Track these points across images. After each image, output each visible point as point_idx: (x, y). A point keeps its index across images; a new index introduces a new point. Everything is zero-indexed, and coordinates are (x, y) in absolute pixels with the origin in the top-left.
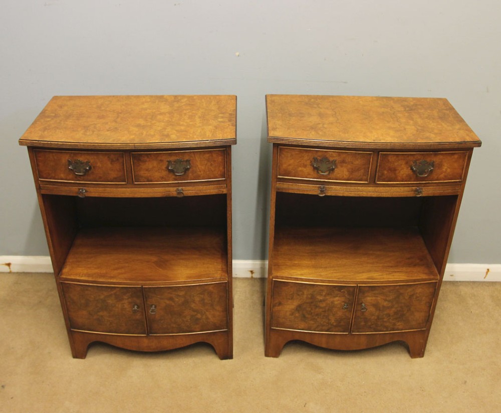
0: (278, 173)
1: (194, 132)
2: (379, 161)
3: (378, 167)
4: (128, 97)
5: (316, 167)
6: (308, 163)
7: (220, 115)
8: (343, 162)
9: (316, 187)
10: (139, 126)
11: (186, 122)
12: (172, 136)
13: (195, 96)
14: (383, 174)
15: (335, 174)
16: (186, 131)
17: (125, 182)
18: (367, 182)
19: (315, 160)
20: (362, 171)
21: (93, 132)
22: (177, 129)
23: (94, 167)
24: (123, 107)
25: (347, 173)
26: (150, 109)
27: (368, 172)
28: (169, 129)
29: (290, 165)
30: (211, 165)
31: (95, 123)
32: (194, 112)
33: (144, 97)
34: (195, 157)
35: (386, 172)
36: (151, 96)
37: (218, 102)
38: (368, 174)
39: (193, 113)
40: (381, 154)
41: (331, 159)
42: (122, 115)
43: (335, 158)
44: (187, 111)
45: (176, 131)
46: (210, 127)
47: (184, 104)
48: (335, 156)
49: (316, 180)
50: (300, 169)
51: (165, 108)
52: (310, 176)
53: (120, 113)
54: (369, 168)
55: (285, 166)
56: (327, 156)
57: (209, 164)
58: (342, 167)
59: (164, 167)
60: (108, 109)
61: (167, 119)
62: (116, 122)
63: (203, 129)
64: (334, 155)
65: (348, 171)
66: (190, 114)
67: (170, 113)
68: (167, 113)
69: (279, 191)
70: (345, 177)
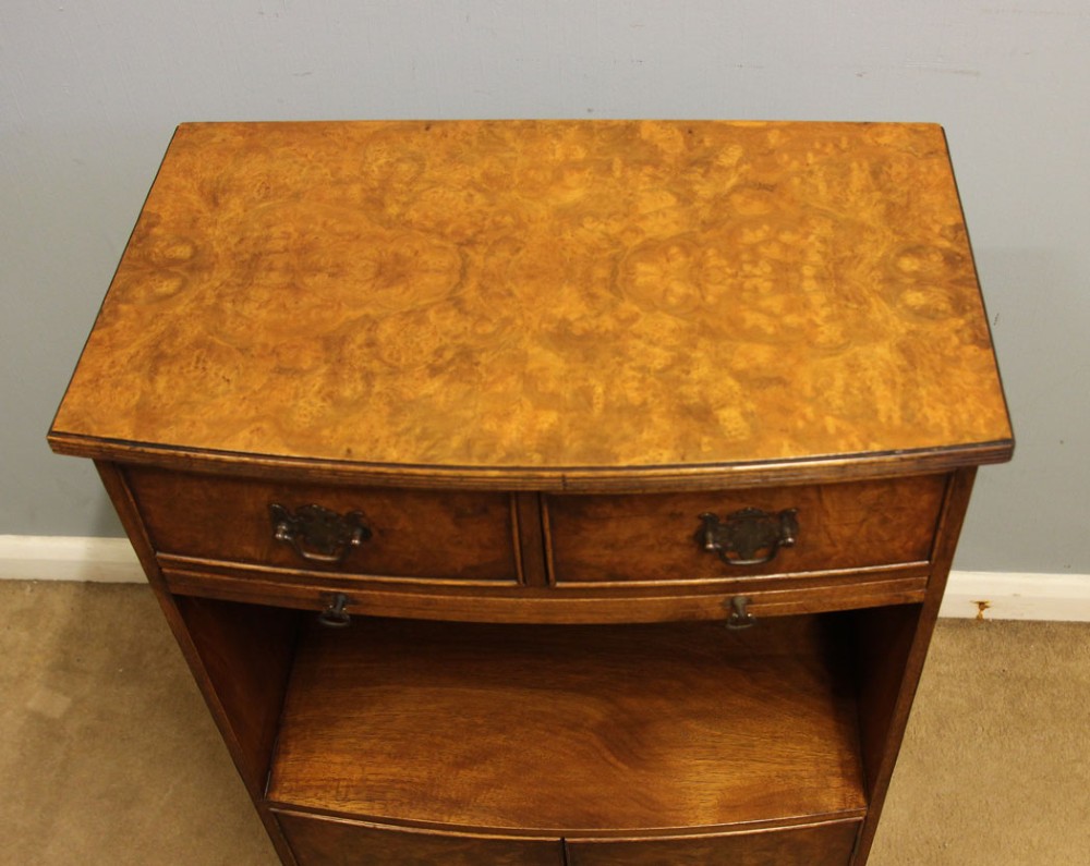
1: (818, 391)
4: (490, 133)
7: (908, 264)
10: (561, 336)
11: (770, 314)
12: (724, 414)
13: (769, 126)
16: (780, 381)
17: (515, 578)
21: (368, 377)
22: (741, 364)
23: (381, 532)
24: (479, 199)
26: (596, 217)
28: (702, 371)
30: (884, 521)
31: (370, 311)
32: (786, 237)
33: (558, 128)
34: (820, 500)
36: (586, 127)
37: (875, 174)
39: (786, 247)
42: (477, 258)
44: (760, 235)
45: (739, 376)
46: (883, 351)
47: (733, 180)
51: (660, 212)
53: (471, 243)
57: (875, 520)
59: (683, 535)
60: (413, 215)
61: (679, 289)
62: (458, 303)
63: (853, 367)
66: (774, 251)
67: (687, 243)
68: (673, 240)
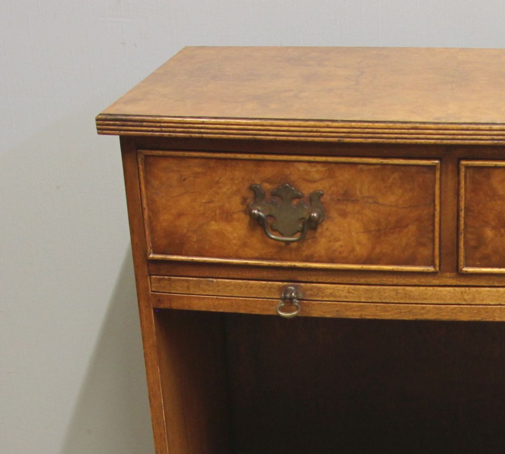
0: (149, 245)
2: (462, 191)
3: (462, 214)
5: (259, 218)
6: (235, 204)
8: (347, 197)
9: (271, 287)
14: (481, 241)
15: (323, 241)
18: (431, 269)
19: (257, 194)
20: (413, 228)
25: (364, 238)
27: (433, 231)
29: (180, 215)
35: (489, 233)
38: (433, 241)
40: (467, 167)
41: (307, 189)
43: (319, 187)
48: (317, 176)
49: (265, 263)
50: (214, 226)
52: (249, 251)
54: (434, 216)
55: (165, 219)
56: (293, 178)
58: (344, 214)
64: (315, 172)
65: (367, 231)
69: (161, 306)
70: (360, 251)
